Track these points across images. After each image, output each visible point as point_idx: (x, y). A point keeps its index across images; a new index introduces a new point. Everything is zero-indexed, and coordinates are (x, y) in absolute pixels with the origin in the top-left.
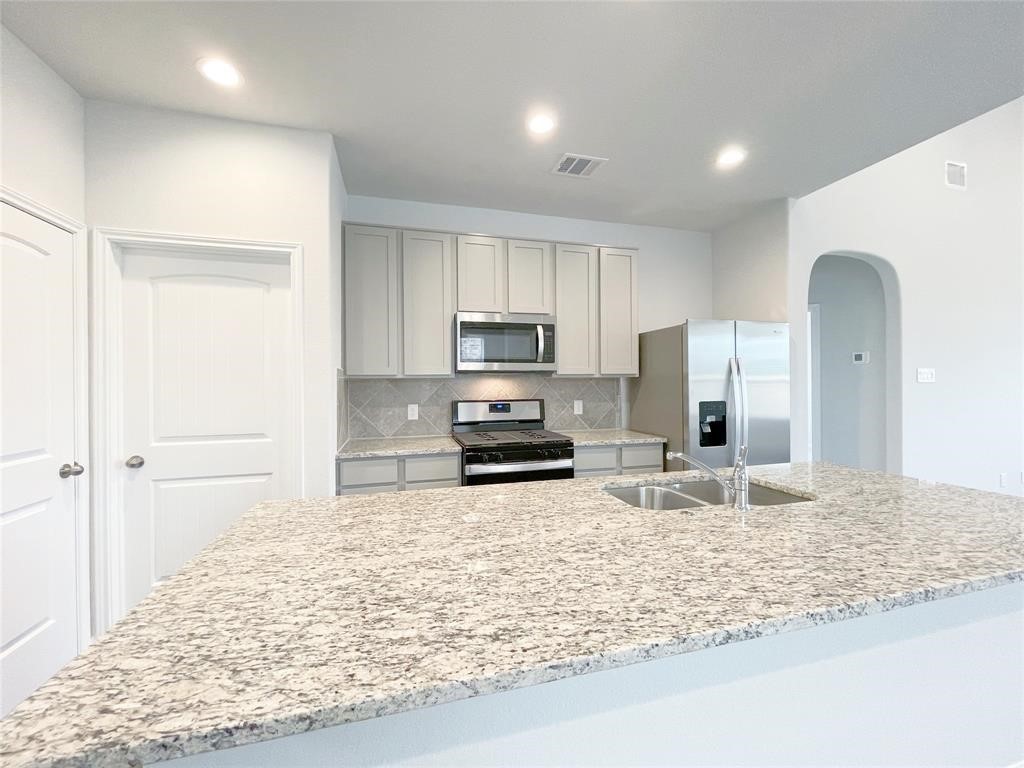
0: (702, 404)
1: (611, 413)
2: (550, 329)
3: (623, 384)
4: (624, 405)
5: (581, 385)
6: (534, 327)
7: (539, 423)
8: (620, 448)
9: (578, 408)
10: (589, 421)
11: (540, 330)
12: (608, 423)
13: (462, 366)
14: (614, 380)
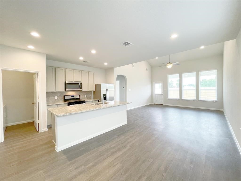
0: (103, 95)
1: (91, 96)
2: (81, 84)
3: (93, 92)
4: (93, 95)
5: (86, 92)
6: (79, 84)
7: (79, 98)
8: (92, 101)
9: (86, 96)
10: (87, 98)
11: (80, 84)
12: (90, 98)
13: (67, 90)
14: (91, 91)
